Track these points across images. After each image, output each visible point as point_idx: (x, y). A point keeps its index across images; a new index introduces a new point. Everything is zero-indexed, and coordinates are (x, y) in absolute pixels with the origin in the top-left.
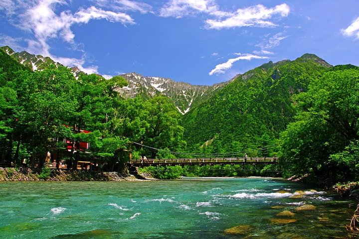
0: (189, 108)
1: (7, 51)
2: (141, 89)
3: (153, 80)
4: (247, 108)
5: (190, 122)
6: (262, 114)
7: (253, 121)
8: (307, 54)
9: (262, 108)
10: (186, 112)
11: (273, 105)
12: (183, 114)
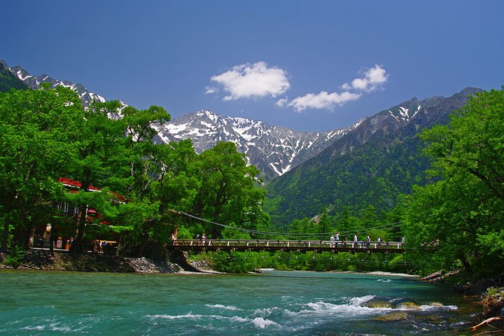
0: (289, 166)
1: (18, 73)
2: (217, 135)
3: (237, 123)
4: (377, 168)
5: (290, 187)
6: (399, 177)
7: (384, 187)
8: (470, 88)
9: (399, 168)
10: (284, 171)
11: (416, 165)
12: (280, 174)
